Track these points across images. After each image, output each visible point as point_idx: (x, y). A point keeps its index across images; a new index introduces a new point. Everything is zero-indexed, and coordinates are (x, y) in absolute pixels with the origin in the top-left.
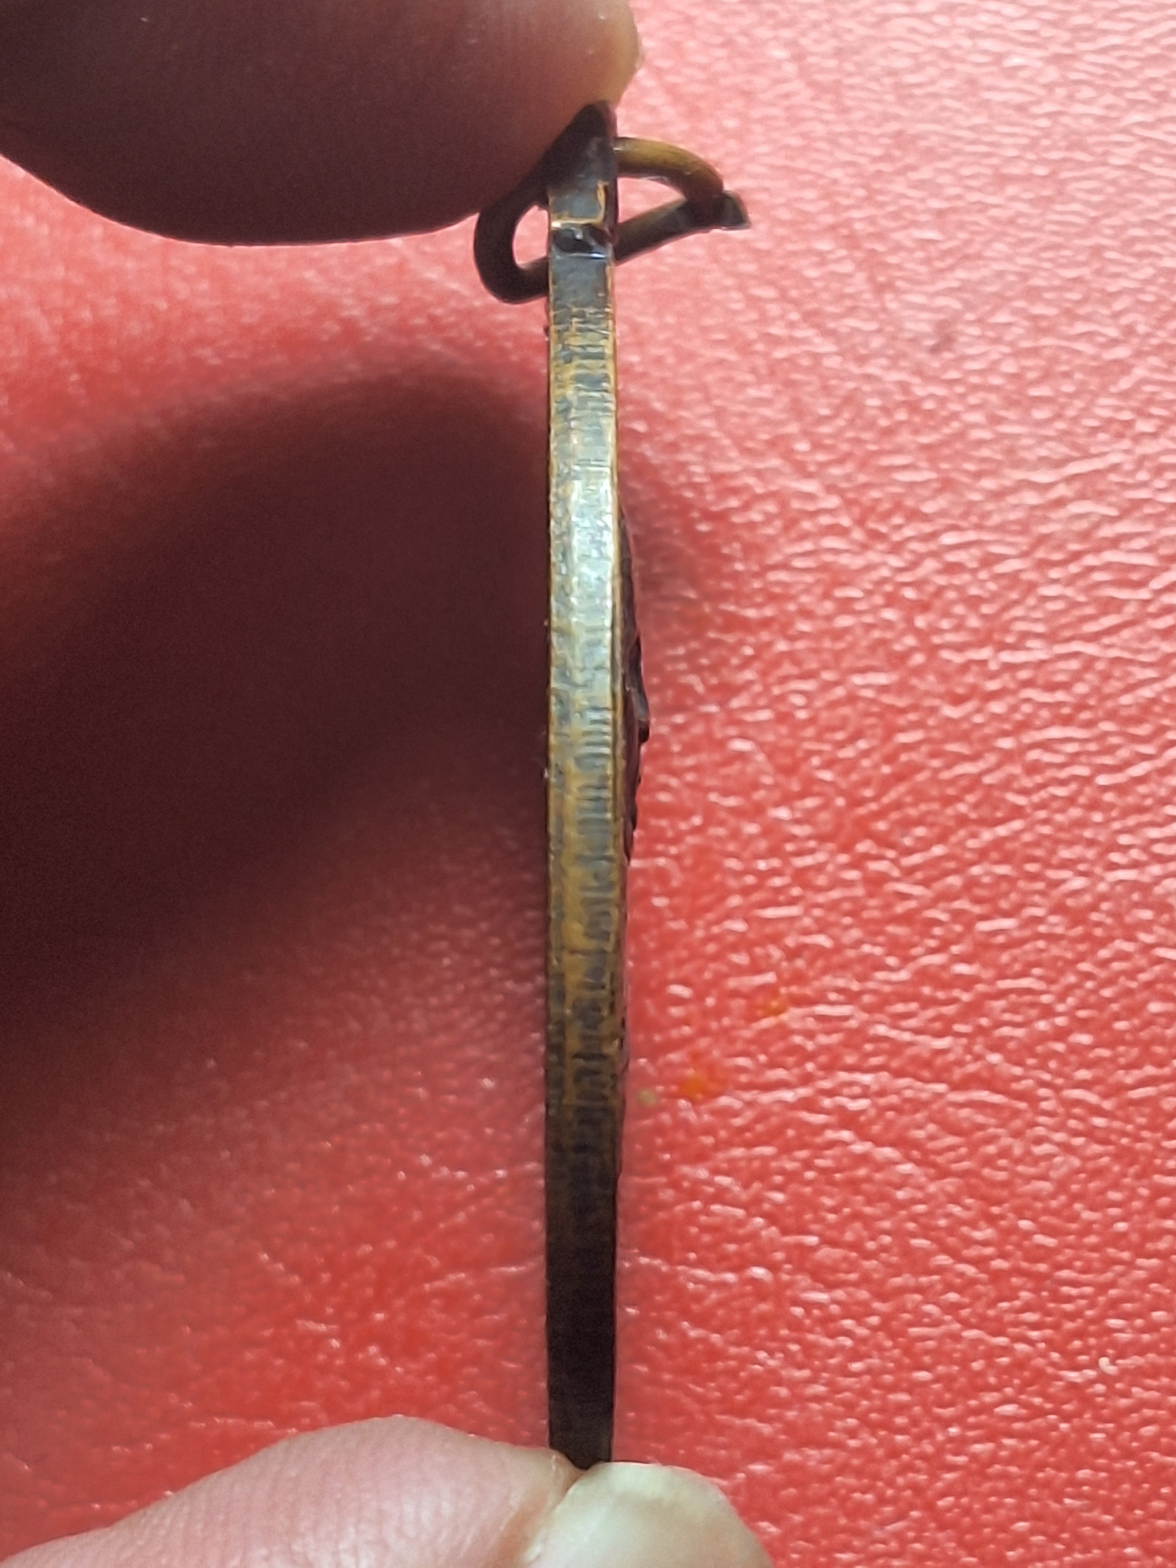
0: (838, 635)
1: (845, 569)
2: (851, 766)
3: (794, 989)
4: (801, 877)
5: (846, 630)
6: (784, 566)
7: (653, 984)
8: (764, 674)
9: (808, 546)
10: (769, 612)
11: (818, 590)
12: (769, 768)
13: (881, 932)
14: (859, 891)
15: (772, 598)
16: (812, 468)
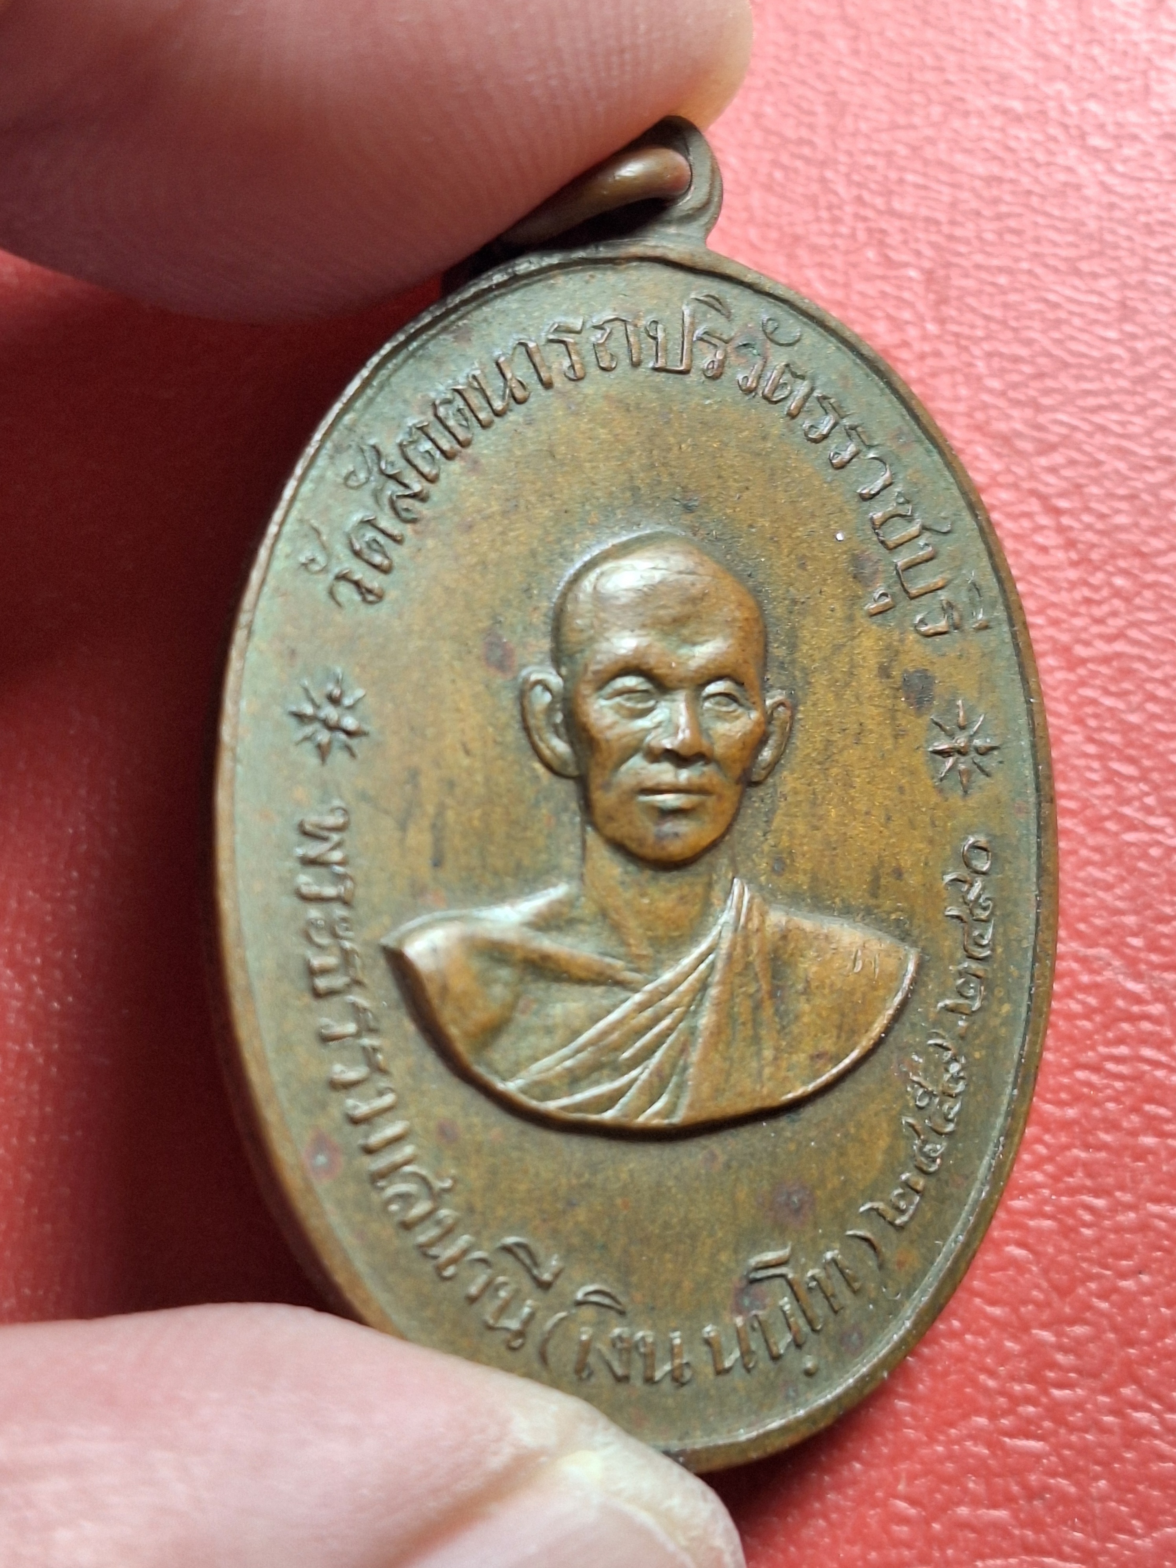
0: (1141, 1154)
1: (1159, 1085)
2: (1129, 1300)
3: (1029, 1533)
4: (1056, 1412)
5: (1149, 1151)
6: (1096, 1068)
7: (879, 1494)
8: (1056, 1178)
9: (1123, 1050)
10: (1071, 1113)
11: (1128, 1101)
12: (1045, 1284)
13: (1133, 1491)
14: (1114, 1440)
15: (1077, 1099)
16: (1143, 967)
